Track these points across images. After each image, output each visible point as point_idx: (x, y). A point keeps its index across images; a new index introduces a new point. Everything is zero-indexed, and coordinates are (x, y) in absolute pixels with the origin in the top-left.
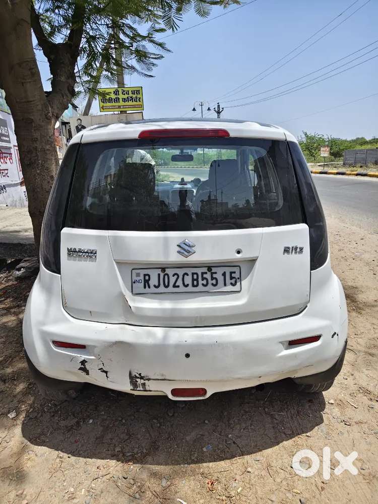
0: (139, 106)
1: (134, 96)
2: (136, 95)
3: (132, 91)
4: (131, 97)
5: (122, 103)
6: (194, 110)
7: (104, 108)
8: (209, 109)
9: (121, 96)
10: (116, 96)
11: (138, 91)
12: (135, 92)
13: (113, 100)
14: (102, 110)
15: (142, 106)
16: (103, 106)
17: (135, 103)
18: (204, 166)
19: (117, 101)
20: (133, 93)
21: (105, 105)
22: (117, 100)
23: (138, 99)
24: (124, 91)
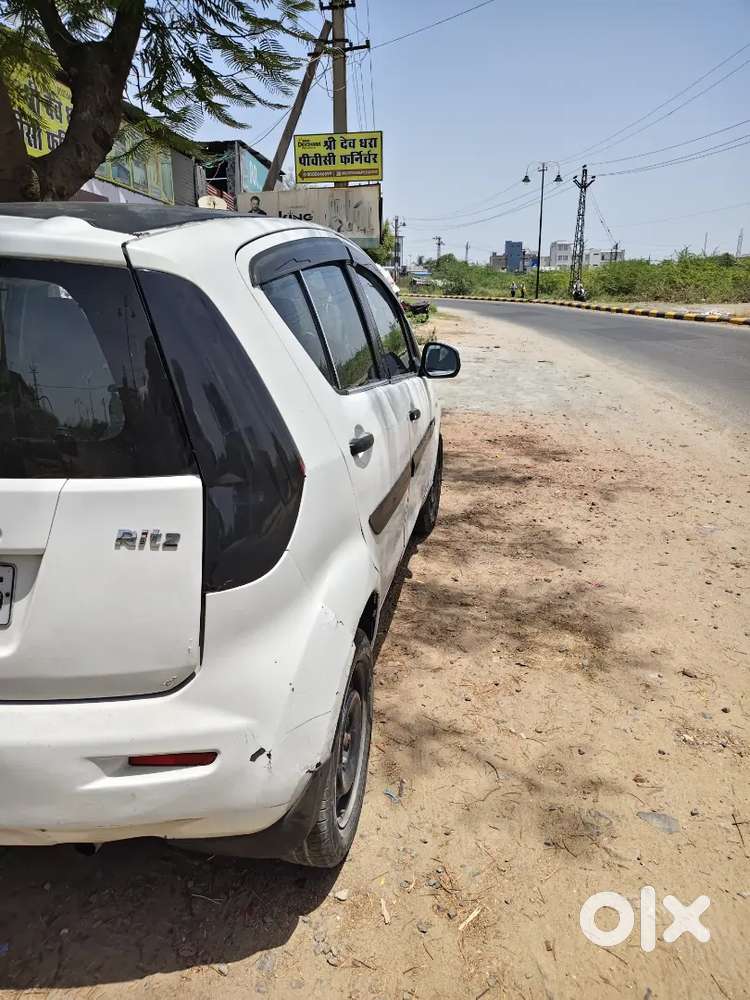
0: (373, 172)
1: (365, 151)
2: (368, 148)
3: (361, 140)
4: (359, 154)
5: (342, 166)
6: (526, 179)
7: (304, 174)
8: (558, 179)
9: (339, 151)
10: (329, 151)
11: (374, 141)
12: (368, 141)
13: (323, 159)
14: (300, 179)
15: (377, 173)
16: (302, 172)
17: (365, 166)
18: (537, 298)
19: (329, 161)
20: (363, 143)
21: (306, 168)
22: (331, 158)
23: (372, 157)
24: (345, 141)
